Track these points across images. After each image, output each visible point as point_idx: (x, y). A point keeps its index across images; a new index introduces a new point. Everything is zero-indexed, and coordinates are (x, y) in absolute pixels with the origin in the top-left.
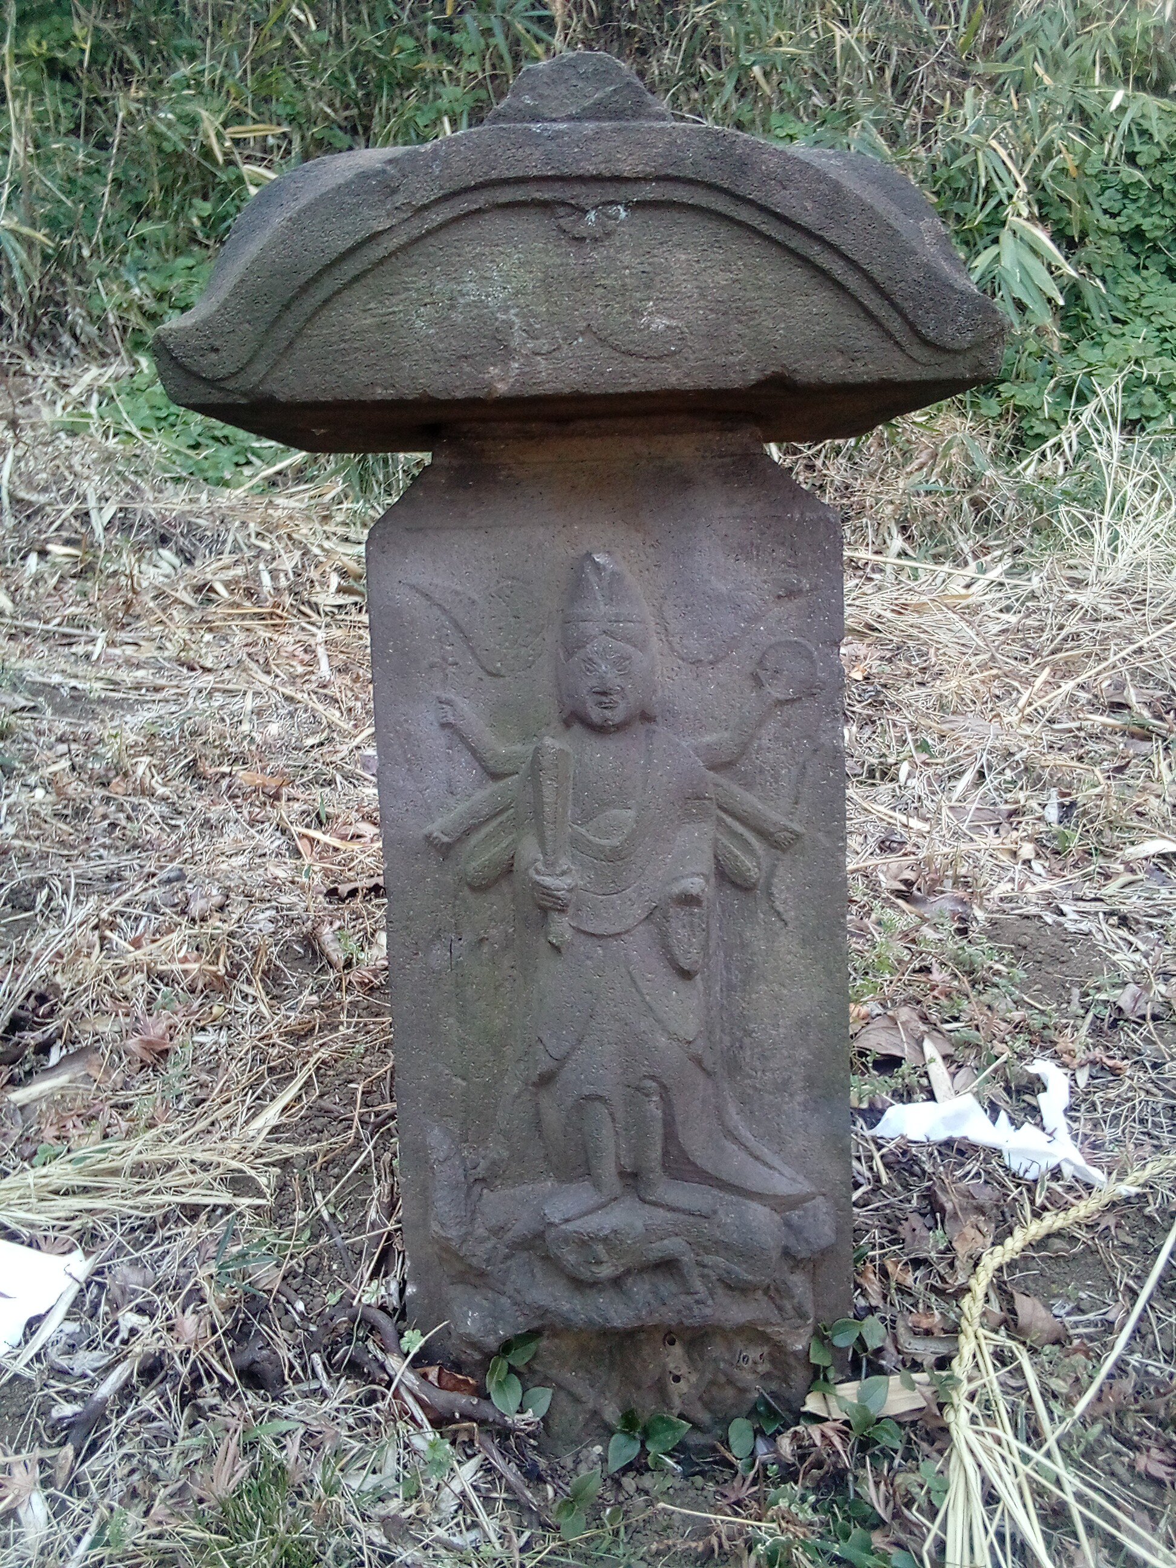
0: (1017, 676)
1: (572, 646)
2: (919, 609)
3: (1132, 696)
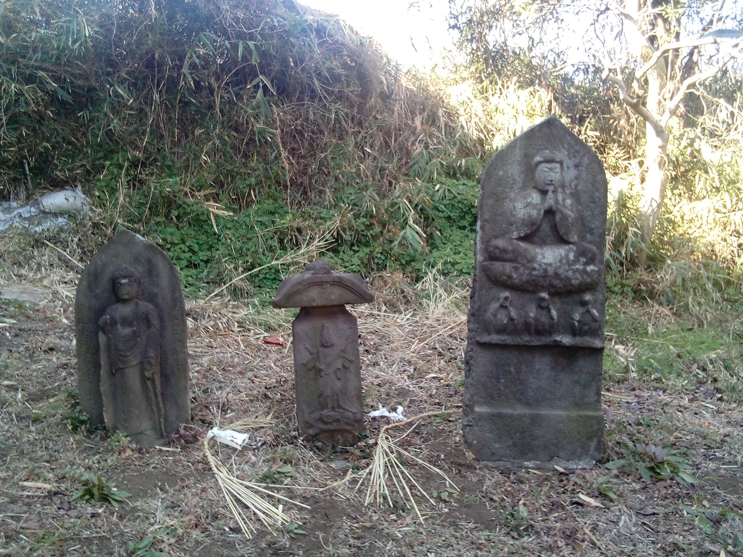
0: (411, 342)
1: (322, 336)
2: (388, 326)
3: (437, 346)
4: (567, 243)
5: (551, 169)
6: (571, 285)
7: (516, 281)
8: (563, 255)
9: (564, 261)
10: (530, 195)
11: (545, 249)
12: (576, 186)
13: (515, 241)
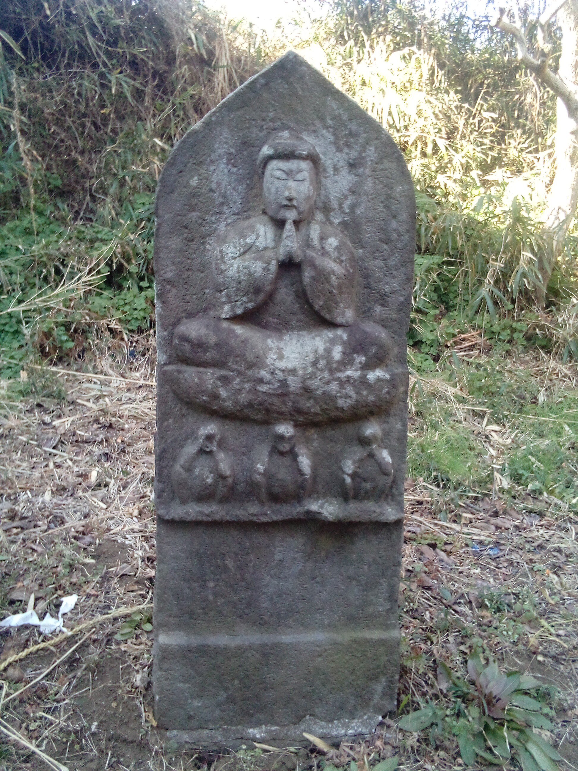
4: (332, 325)
5: (289, 173)
6: (337, 408)
7: (228, 404)
8: (321, 350)
9: (322, 363)
10: (252, 229)
11: (286, 337)
12: (353, 207)
13: (225, 325)
